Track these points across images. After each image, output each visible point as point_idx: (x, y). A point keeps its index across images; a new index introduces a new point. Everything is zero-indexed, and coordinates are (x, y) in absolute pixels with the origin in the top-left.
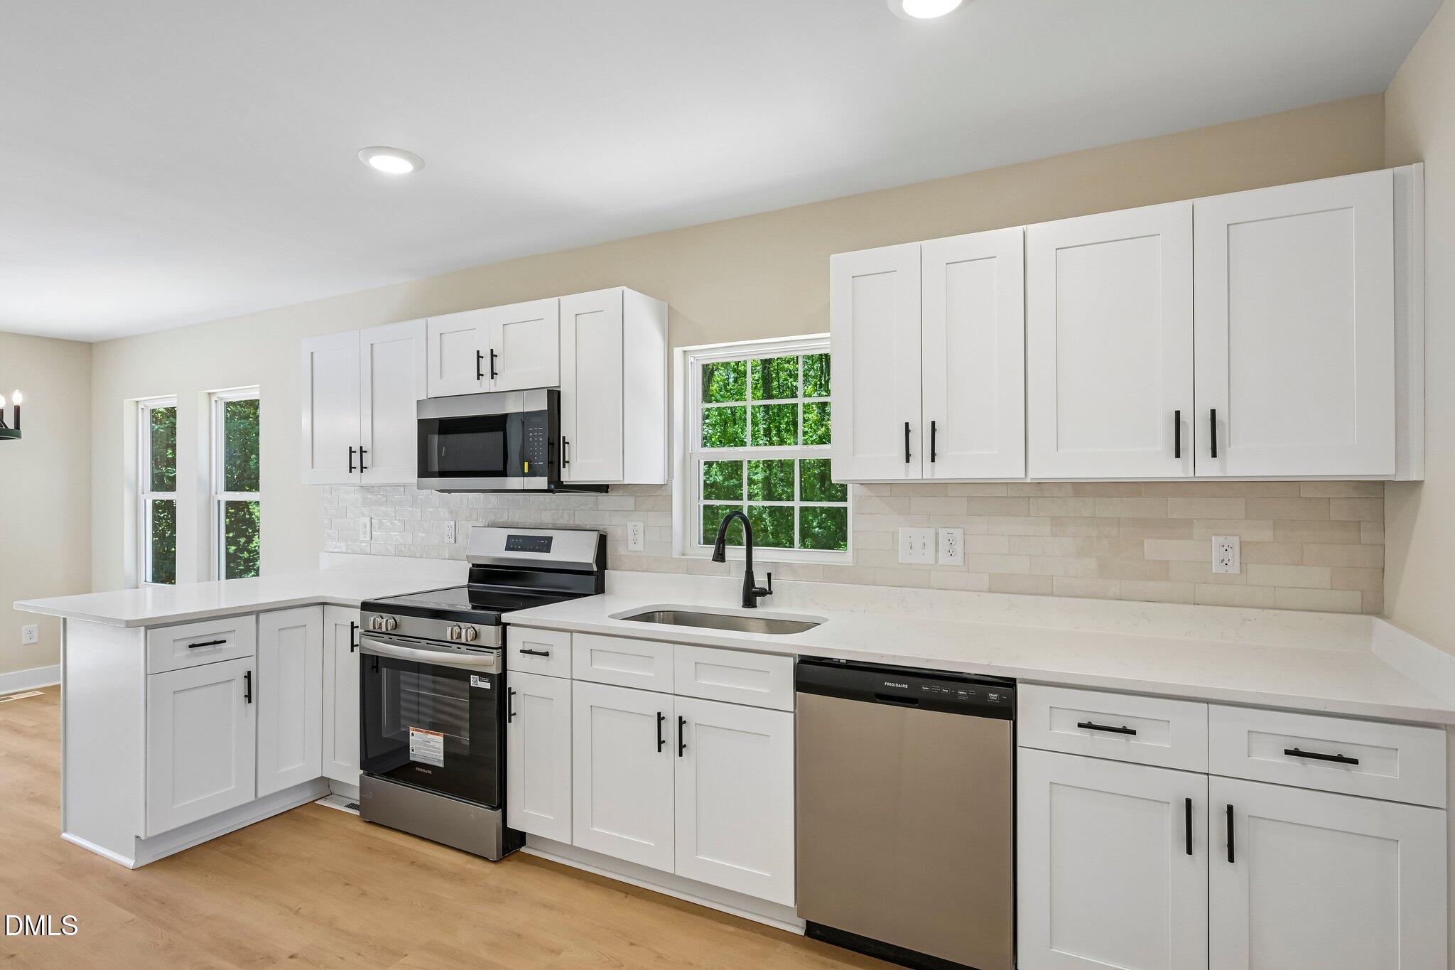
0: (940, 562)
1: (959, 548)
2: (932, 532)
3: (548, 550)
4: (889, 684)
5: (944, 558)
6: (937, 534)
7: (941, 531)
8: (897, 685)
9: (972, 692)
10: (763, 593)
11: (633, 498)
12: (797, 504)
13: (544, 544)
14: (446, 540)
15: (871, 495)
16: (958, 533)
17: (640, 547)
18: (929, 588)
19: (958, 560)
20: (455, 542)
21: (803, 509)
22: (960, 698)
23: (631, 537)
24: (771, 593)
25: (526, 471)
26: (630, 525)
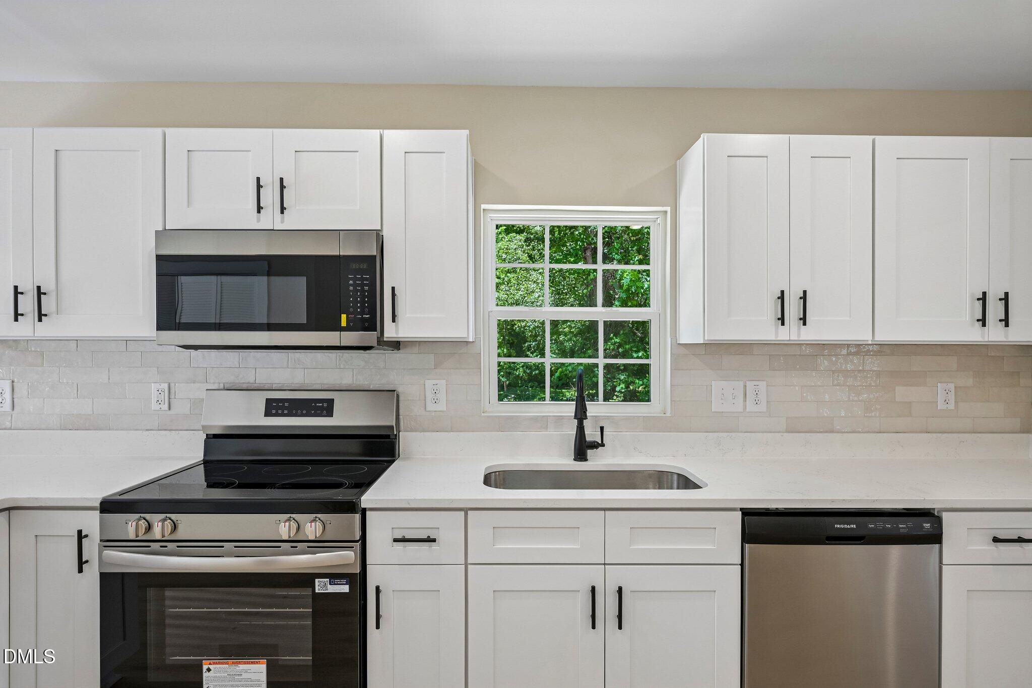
0: (748, 410)
1: (763, 397)
2: (741, 384)
3: (330, 413)
4: (838, 526)
5: (751, 407)
6: (745, 386)
7: (750, 385)
8: (846, 526)
9: (910, 524)
10: (595, 446)
11: (432, 356)
12: (601, 361)
13: (326, 408)
14: (154, 406)
15: (688, 353)
16: (763, 385)
17: (442, 406)
18: (738, 432)
19: (763, 407)
20: (170, 409)
21: (607, 367)
22: (902, 531)
23: (429, 395)
24: (603, 445)
25: (344, 323)
26: (429, 384)
